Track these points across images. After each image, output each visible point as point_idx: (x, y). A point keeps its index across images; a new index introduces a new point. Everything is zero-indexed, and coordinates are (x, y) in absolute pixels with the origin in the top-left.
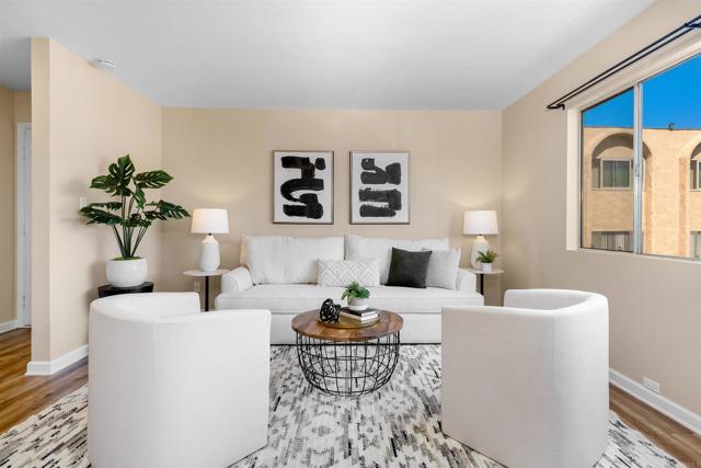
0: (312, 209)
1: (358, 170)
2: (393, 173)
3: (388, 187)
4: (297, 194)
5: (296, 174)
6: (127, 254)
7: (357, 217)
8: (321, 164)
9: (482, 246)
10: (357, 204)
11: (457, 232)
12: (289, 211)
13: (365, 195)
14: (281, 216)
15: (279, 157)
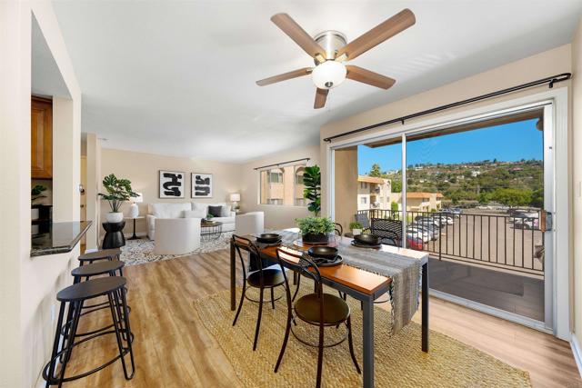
0: (177, 193)
1: (194, 180)
2: (207, 181)
3: (205, 186)
4: (170, 187)
5: (170, 180)
6: (115, 210)
7: (194, 195)
8: (180, 177)
9: (236, 204)
10: (194, 191)
11: (228, 200)
12: (166, 193)
13: (196, 188)
14: (163, 195)
15: (162, 173)
